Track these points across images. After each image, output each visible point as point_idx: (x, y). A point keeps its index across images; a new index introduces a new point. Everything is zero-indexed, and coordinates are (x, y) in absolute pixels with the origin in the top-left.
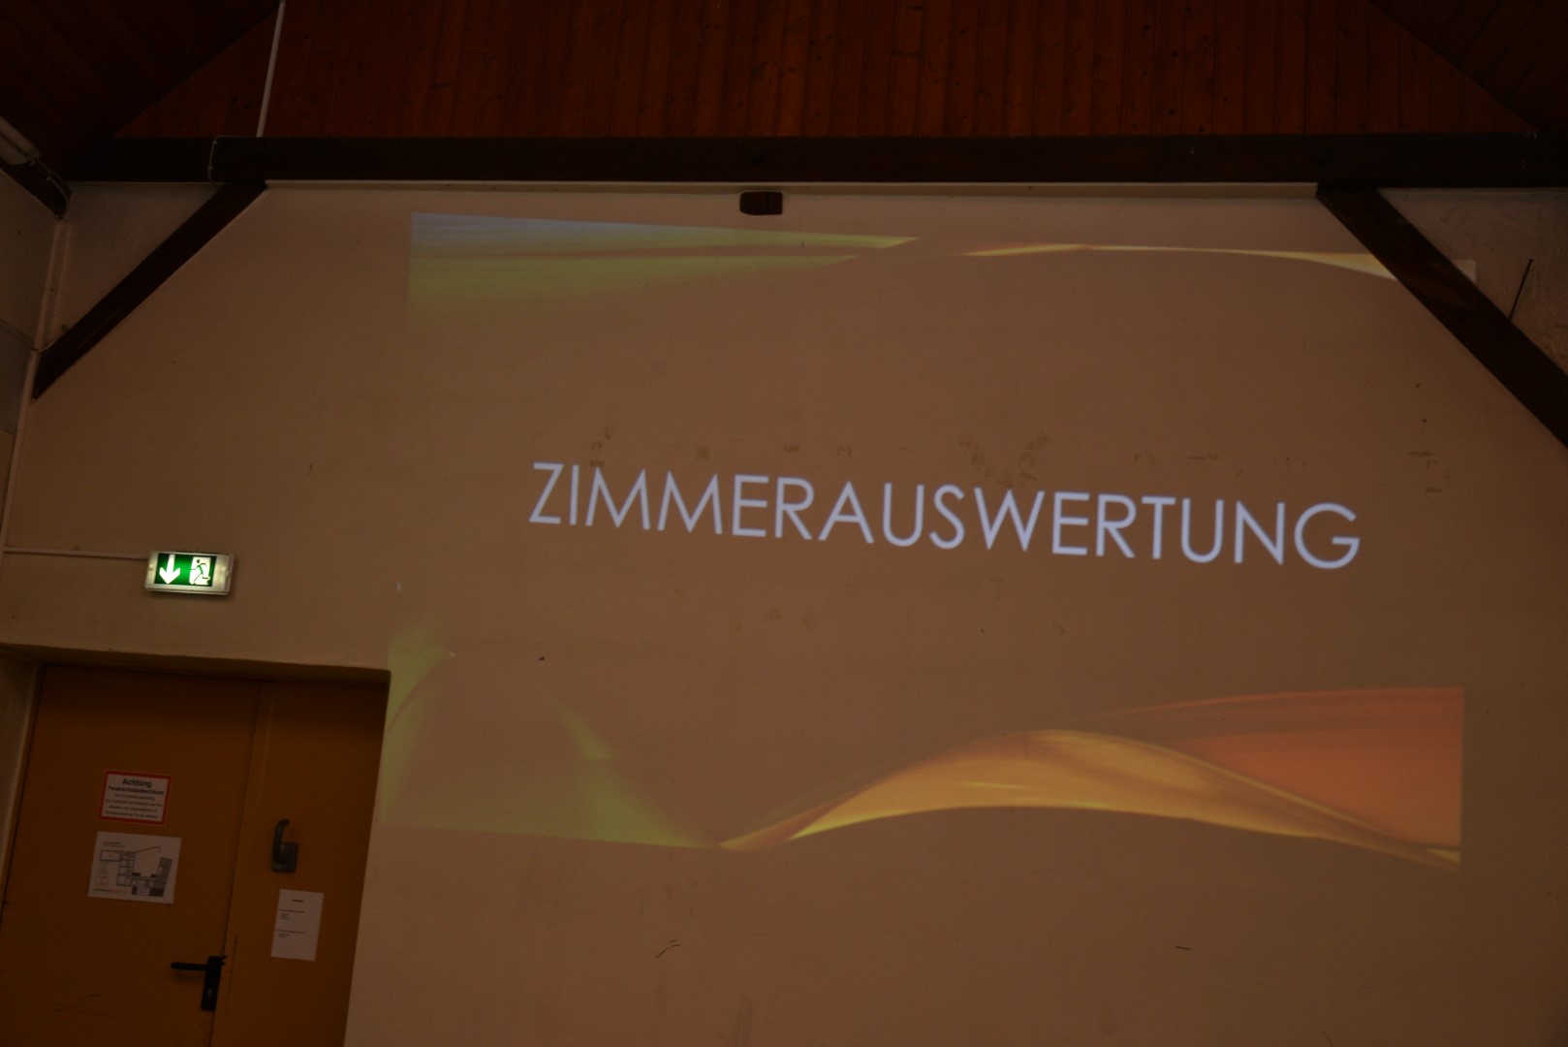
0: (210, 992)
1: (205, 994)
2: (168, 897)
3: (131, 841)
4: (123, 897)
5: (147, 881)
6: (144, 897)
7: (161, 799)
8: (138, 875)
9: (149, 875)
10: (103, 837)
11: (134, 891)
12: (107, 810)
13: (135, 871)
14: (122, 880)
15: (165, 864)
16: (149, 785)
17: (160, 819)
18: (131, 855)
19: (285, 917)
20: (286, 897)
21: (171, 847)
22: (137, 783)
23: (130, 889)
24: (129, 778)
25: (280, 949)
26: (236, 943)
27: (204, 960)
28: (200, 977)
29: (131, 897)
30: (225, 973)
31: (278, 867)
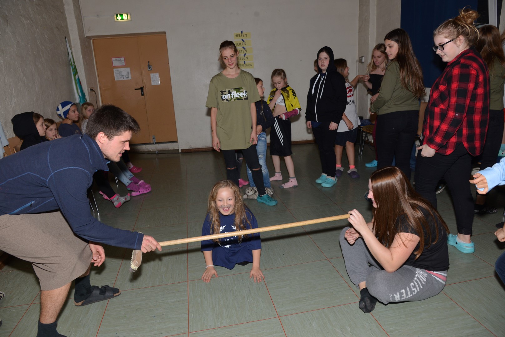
0: (142, 93)
2: (130, 78)
3: (120, 70)
5: (125, 76)
6: (125, 79)
7: (124, 61)
8: (123, 75)
10: (115, 70)
11: (124, 78)
12: (114, 65)
13: (123, 74)
14: (121, 77)
15: (128, 73)
16: (121, 59)
17: (124, 65)
18: (121, 72)
19: (153, 78)
20: (152, 75)
21: (128, 69)
22: (118, 59)
23: (123, 78)
24: (116, 58)
25: (153, 84)
26: (145, 84)
27: (140, 88)
28: (140, 90)
29: (123, 79)
30: (144, 89)
31: (149, 70)
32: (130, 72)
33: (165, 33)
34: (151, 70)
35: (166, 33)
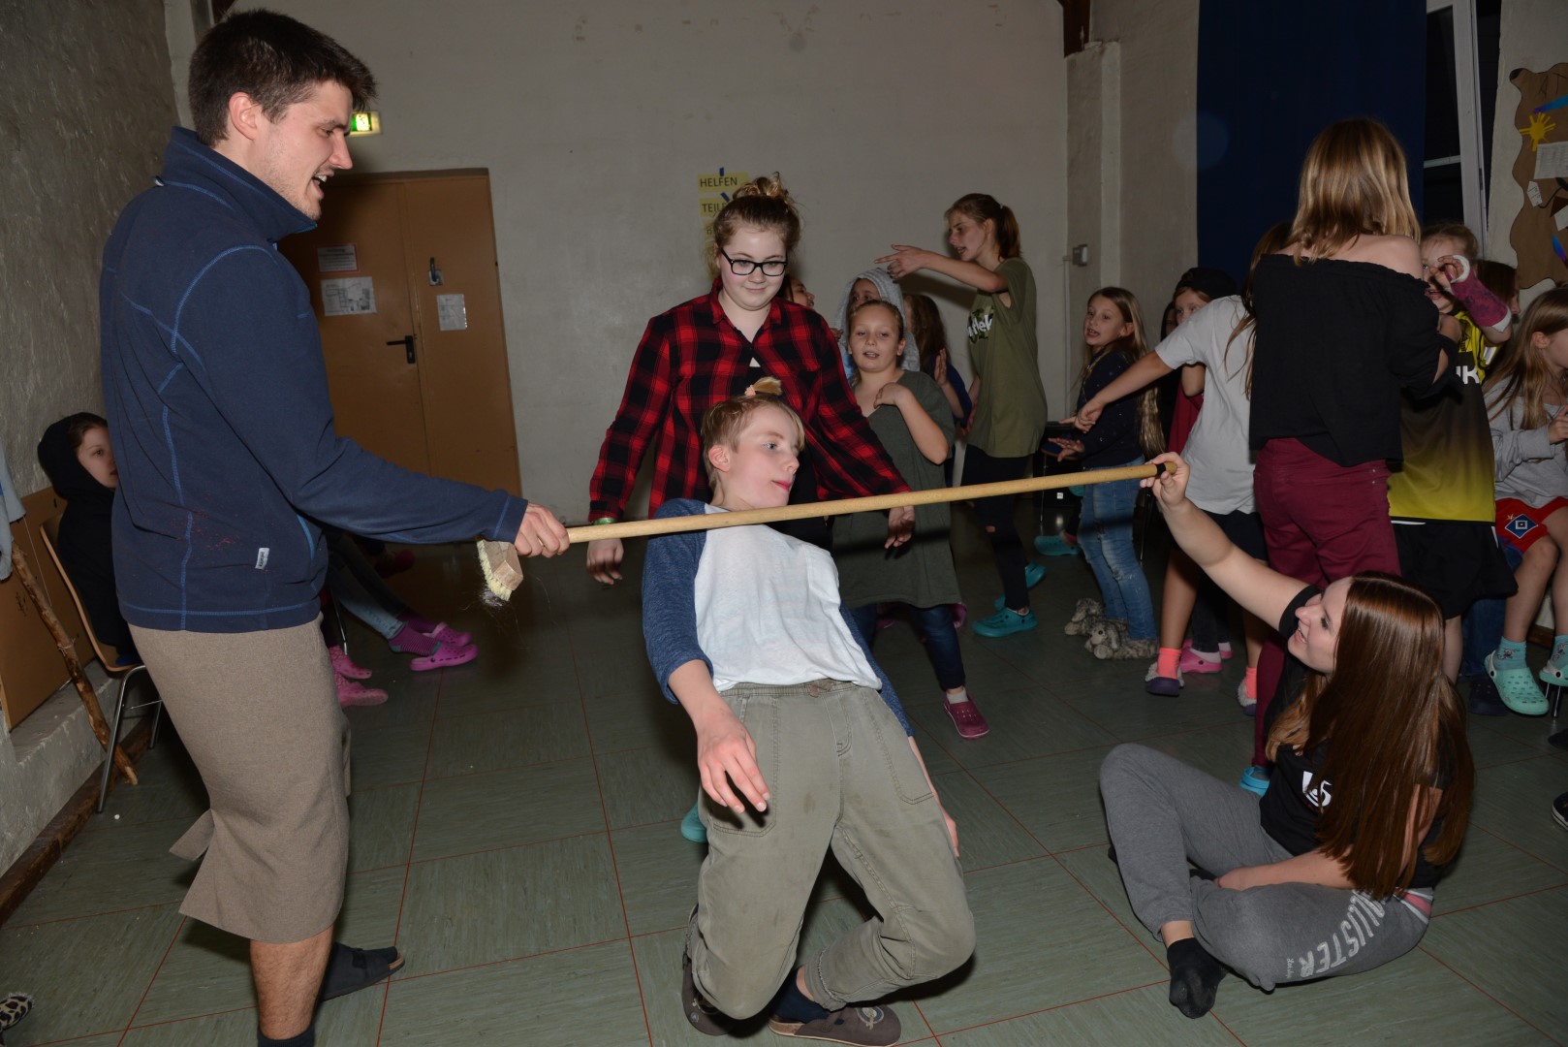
0: (411, 354)
1: (408, 355)
2: (373, 309)
3: (342, 283)
4: (347, 313)
5: (358, 302)
6: (357, 311)
7: (354, 258)
8: (351, 300)
9: (358, 299)
10: (325, 283)
11: (352, 310)
12: (322, 268)
13: (350, 297)
14: (343, 304)
15: (367, 293)
16: (344, 251)
17: (356, 268)
18: (344, 290)
20: (442, 299)
21: (367, 282)
22: (336, 251)
23: (350, 309)
24: (331, 249)
25: (445, 325)
26: (420, 327)
27: (403, 339)
28: (403, 348)
29: (351, 313)
30: (417, 343)
31: (434, 283)
32: (372, 290)
33: (485, 172)
34: (440, 284)
35: (490, 171)
